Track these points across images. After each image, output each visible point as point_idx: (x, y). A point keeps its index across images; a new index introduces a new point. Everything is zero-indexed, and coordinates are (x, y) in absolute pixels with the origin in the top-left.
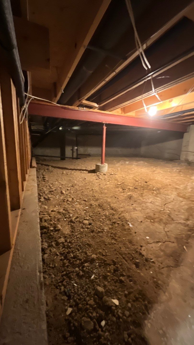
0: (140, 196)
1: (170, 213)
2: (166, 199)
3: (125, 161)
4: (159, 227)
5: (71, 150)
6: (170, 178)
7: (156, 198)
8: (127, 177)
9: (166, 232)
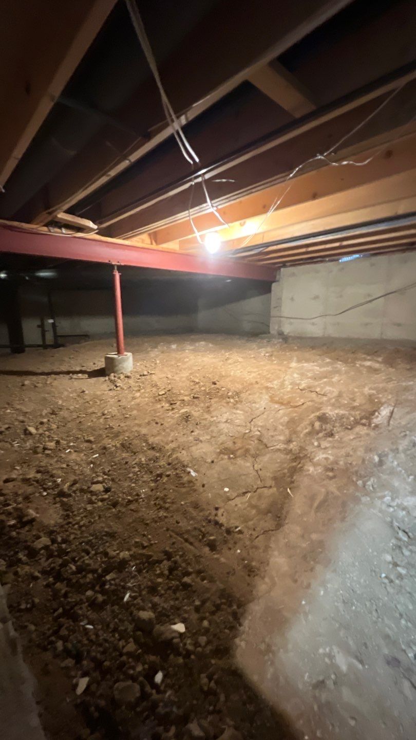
0: (207, 412)
1: (261, 436)
2: (252, 410)
3: (170, 343)
4: (245, 465)
5: (39, 326)
6: (255, 370)
7: (235, 411)
8: (177, 378)
9: (257, 471)
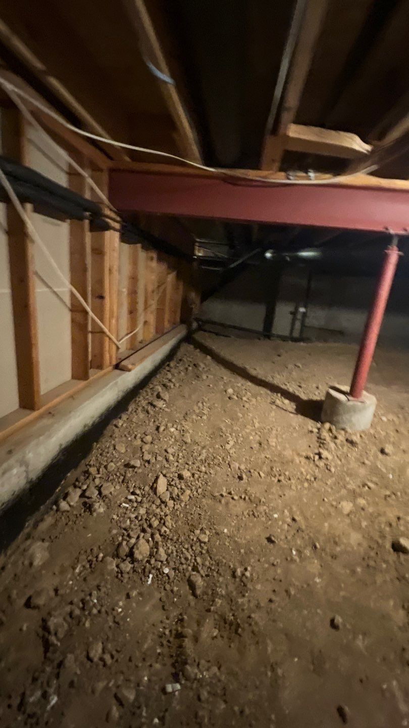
5: (291, 313)
